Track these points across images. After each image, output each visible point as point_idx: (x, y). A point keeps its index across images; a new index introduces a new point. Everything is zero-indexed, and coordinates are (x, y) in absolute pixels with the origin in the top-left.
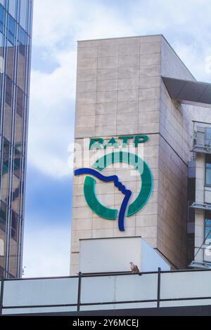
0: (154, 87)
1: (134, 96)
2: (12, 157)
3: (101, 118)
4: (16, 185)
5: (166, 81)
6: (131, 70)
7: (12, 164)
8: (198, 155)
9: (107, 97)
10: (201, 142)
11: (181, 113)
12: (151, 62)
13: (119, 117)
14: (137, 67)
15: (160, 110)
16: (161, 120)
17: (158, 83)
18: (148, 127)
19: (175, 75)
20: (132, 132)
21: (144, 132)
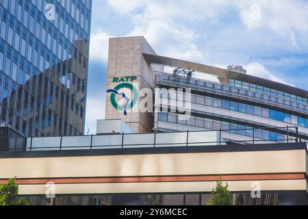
0: (139, 57)
1: (131, 61)
2: (81, 84)
3: (118, 69)
4: (82, 95)
5: (144, 55)
6: (130, 50)
7: (81, 87)
8: (156, 85)
9: (120, 61)
10: (158, 80)
11: (150, 68)
12: (138, 47)
13: (126, 69)
14: (133, 49)
15: (141, 67)
16: (141, 70)
17: (141, 56)
18: (137, 73)
19: (147, 52)
20: (130, 75)
21: (135, 75)
